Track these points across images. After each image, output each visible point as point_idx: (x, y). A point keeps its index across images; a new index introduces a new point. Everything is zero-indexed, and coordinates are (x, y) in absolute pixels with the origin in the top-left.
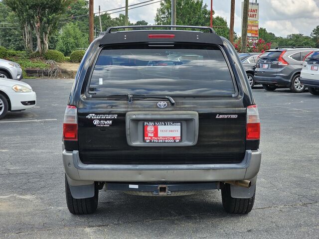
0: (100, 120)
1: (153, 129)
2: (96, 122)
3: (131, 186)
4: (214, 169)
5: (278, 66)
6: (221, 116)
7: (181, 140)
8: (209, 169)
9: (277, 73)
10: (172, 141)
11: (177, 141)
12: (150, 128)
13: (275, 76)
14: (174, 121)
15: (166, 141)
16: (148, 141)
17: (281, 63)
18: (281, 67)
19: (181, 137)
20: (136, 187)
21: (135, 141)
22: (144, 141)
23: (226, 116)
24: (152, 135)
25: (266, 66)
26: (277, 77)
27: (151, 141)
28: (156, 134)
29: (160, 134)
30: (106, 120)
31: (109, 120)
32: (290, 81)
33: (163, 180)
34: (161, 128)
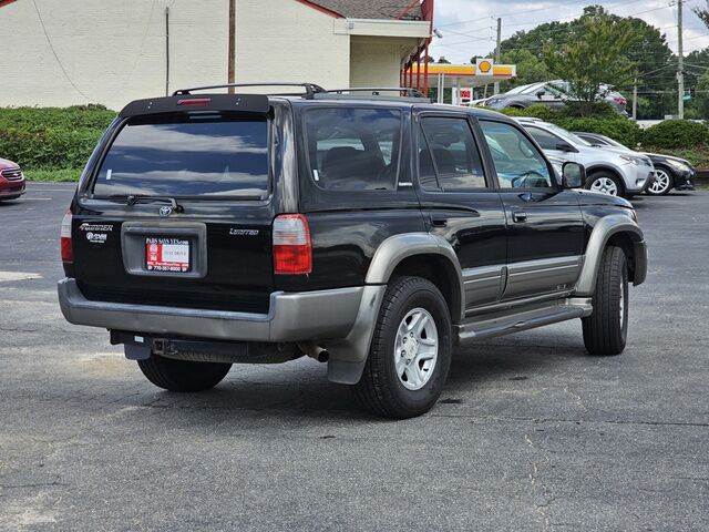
0: (94, 232)
1: (156, 249)
3: (137, 339)
4: (225, 319)
6: (236, 232)
7: (190, 269)
8: (218, 318)
10: (179, 269)
11: (184, 269)
12: (153, 248)
14: (180, 237)
15: (172, 269)
16: (150, 268)
19: (190, 263)
20: (142, 339)
21: (134, 267)
22: (146, 267)
23: (242, 232)
27: (153, 269)
28: (159, 259)
29: (165, 258)
30: (100, 232)
31: (104, 232)
33: (165, 330)
34: (166, 247)
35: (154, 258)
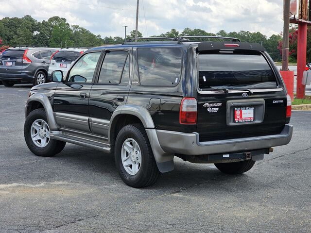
0: (212, 107)
1: (239, 113)
2: (209, 110)
3: (224, 156)
5: (22, 64)
7: (254, 120)
9: (22, 70)
10: (250, 120)
11: (252, 120)
12: (238, 112)
13: (21, 73)
14: (250, 106)
15: (247, 121)
16: (237, 121)
17: (25, 61)
18: (26, 64)
19: (254, 117)
20: (228, 156)
21: (230, 122)
22: (234, 122)
23: (278, 102)
24: (239, 117)
25: (10, 64)
26: (22, 74)
27: (238, 122)
28: (241, 117)
29: (243, 116)
30: (215, 107)
31: (217, 107)
32: (34, 77)
34: (244, 111)
35: (238, 117)
